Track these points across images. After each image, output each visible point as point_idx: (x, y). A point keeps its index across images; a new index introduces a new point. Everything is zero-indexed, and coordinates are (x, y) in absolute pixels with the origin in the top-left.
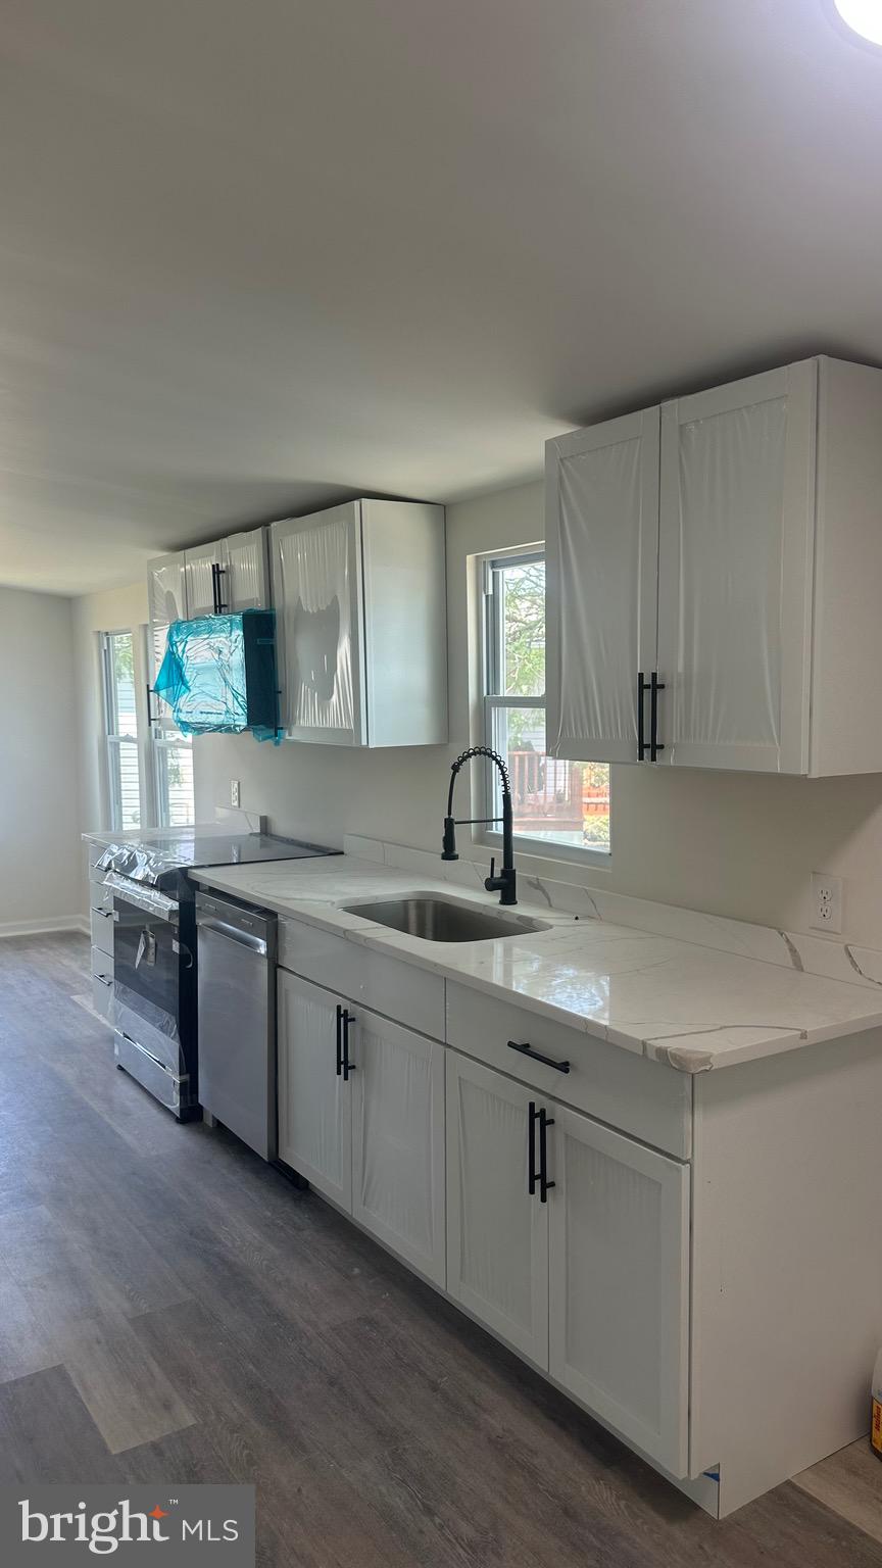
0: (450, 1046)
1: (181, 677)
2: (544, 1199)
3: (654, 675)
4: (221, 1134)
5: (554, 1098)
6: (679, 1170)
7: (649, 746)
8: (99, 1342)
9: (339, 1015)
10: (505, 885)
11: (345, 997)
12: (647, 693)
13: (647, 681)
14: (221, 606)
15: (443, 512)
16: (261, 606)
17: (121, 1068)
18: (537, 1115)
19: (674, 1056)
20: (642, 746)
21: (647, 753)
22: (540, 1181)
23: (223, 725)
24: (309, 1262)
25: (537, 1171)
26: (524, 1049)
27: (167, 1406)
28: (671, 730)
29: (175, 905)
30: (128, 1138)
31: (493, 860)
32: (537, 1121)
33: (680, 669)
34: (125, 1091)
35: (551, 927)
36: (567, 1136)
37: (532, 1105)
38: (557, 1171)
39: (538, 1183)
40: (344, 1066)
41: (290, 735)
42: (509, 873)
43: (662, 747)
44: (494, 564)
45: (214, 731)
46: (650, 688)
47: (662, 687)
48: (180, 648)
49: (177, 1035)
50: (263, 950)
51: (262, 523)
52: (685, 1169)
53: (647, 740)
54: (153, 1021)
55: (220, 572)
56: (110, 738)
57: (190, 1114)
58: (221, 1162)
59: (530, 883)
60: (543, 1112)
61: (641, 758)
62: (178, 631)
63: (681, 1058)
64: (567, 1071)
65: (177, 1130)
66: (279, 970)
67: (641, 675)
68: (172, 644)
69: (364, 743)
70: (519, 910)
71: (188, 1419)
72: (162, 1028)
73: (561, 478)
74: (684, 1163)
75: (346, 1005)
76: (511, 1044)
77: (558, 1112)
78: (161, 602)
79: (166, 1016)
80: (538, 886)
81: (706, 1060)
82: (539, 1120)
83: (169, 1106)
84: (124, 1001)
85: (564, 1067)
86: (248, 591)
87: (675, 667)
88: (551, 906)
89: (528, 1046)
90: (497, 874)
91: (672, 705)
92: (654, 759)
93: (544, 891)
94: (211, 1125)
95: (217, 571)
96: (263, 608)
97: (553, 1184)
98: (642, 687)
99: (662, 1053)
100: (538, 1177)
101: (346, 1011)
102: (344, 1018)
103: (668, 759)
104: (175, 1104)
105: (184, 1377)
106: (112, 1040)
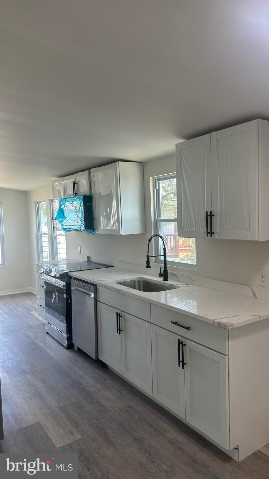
0: (152, 323)
1: (64, 215)
2: (183, 368)
3: (211, 212)
4: (80, 352)
5: (185, 338)
6: (225, 358)
7: (210, 233)
8: (49, 415)
9: (117, 315)
10: (164, 275)
11: (119, 309)
12: (209, 217)
13: (209, 214)
14: (75, 194)
15: (143, 165)
16: (88, 193)
17: (47, 333)
18: (181, 343)
19: (223, 324)
20: (208, 233)
21: (209, 235)
23: (77, 229)
24: (110, 389)
25: (181, 360)
26: (176, 323)
27: (72, 433)
28: (216, 228)
29: (64, 283)
30: (52, 354)
31: (161, 267)
32: (181, 345)
33: (219, 210)
34: (49, 340)
35: (180, 287)
36: (189, 349)
37: (179, 340)
38: (187, 359)
39: (181, 363)
40: (119, 330)
41: (98, 232)
42: (166, 271)
43: (214, 233)
44: (158, 180)
45: (74, 231)
47: (213, 215)
48: (63, 207)
49: (66, 323)
50: (93, 296)
51: (88, 169)
52: (227, 357)
53: (209, 231)
54: (58, 319)
55: (75, 184)
56: (39, 234)
57: (70, 346)
58: (81, 360)
59: (172, 274)
61: (207, 236)
62: (62, 201)
63: (225, 325)
64: (189, 330)
65: (66, 351)
66: (97, 302)
67: (207, 212)
68: (61, 205)
69: (121, 234)
70: (169, 282)
71: (79, 437)
72: (61, 321)
73: (181, 155)
74: (226, 355)
75: (119, 312)
76: (172, 322)
77: (187, 342)
78: (56, 193)
79: (62, 317)
80: (174, 275)
81: (233, 325)
83: (63, 344)
84: (48, 313)
86: (84, 189)
87: (217, 210)
88: (179, 281)
90: (162, 272)
91: (217, 221)
92: (211, 237)
93: (176, 277)
94: (76, 349)
97: (186, 364)
98: (207, 216)
99: (219, 323)
101: (119, 314)
102: (119, 316)
103: (216, 236)
104: (65, 344)
105: (76, 424)
106: (44, 325)
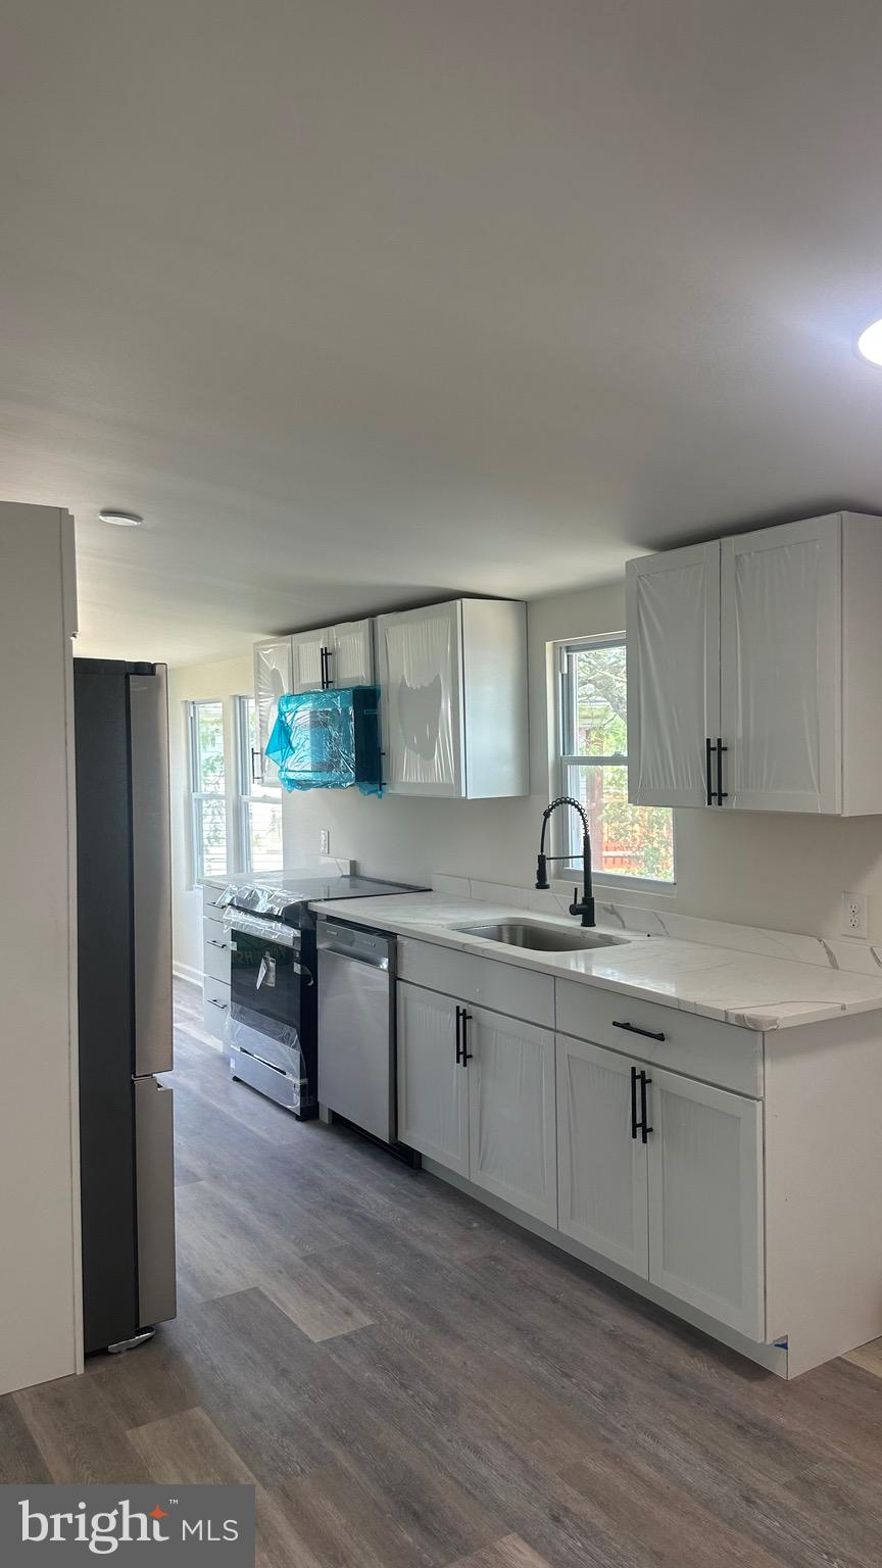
0: (558, 1032)
1: (290, 743)
2: (645, 1141)
3: (719, 741)
4: (342, 1126)
5: (649, 1063)
6: (754, 1105)
7: (716, 794)
8: (281, 1272)
9: (458, 1015)
10: (585, 910)
11: (461, 1000)
12: (714, 754)
13: (713, 744)
14: (328, 682)
15: (525, 606)
16: (366, 682)
17: (236, 1079)
18: (638, 1077)
19: (750, 1019)
20: (710, 795)
21: (714, 799)
22: (641, 1128)
23: (330, 783)
24: (435, 1219)
25: (639, 1120)
26: (626, 1026)
27: (348, 1313)
28: (733, 782)
29: (297, 933)
30: (260, 1133)
31: (576, 889)
32: (638, 1082)
33: (740, 734)
34: (240, 1094)
35: (629, 942)
36: (661, 1090)
37: (633, 1069)
38: (656, 1119)
39: (639, 1130)
40: (463, 1056)
41: (393, 789)
42: (588, 900)
43: (726, 795)
44: (568, 649)
45: (321, 786)
46: (716, 751)
47: (725, 749)
48: (289, 719)
49: (299, 1045)
50: (385, 965)
51: (371, 614)
52: (759, 1104)
53: (714, 789)
54: (273, 1035)
55: (327, 654)
57: (309, 1112)
58: (344, 1150)
59: (606, 909)
60: (643, 1073)
61: (710, 803)
62: (287, 702)
63: (756, 1020)
64: (663, 1040)
65: (299, 1125)
66: (398, 982)
67: (708, 740)
68: (281, 714)
69: (464, 795)
70: (599, 929)
71: (368, 1321)
72: (282, 1040)
73: (639, 591)
74: (758, 1100)
75: (463, 1006)
76: (615, 1024)
77: (655, 1074)
78: (266, 678)
79: (287, 1029)
80: (612, 911)
81: (774, 1022)
82: (640, 1080)
83: (289, 1107)
84: (241, 1020)
85: (661, 1037)
86: (354, 670)
87: (734, 736)
88: (624, 927)
89: (628, 1024)
90: (579, 901)
91: (733, 762)
92: (720, 804)
93: (618, 916)
94: (327, 1121)
95: (325, 654)
96: (369, 685)
97: (651, 1130)
98: (709, 749)
99: (740, 1018)
100: (639, 1125)
101: (464, 1010)
102: (463, 1016)
103: (731, 803)
104: (295, 1104)
105: (354, 1294)
106: (225, 1060)
